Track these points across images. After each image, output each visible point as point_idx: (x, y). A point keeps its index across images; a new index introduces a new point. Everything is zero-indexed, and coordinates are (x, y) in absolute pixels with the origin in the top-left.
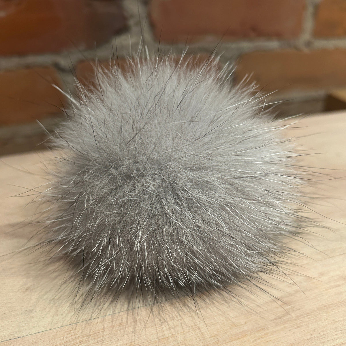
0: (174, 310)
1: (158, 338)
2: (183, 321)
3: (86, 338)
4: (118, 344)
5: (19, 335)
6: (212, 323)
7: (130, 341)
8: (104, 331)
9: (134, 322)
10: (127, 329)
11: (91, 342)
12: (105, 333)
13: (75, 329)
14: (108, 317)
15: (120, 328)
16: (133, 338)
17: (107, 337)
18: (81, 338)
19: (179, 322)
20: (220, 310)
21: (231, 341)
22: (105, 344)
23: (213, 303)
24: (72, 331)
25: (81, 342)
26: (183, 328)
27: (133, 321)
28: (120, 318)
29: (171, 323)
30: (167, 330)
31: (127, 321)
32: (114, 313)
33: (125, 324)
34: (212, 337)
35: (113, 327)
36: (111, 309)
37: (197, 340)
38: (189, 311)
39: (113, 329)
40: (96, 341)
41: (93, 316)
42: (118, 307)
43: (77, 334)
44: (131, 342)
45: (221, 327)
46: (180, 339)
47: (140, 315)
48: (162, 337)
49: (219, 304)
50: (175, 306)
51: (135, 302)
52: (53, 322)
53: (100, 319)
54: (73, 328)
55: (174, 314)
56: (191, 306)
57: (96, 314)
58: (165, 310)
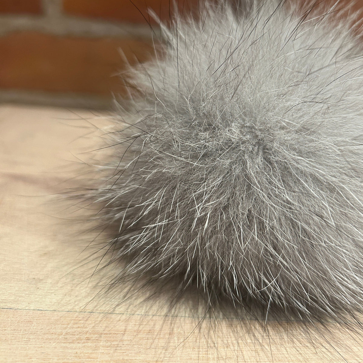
0: (231, 334)
2: (241, 353)
3: (96, 336)
4: (138, 358)
5: (13, 306)
7: (155, 359)
8: (123, 334)
9: (170, 334)
10: (156, 341)
11: (101, 344)
12: (125, 338)
13: (87, 320)
14: (137, 317)
15: (147, 336)
16: (162, 356)
17: (125, 343)
18: (90, 334)
19: (234, 354)
20: (301, 354)
22: (120, 353)
23: (293, 342)
24: (82, 322)
25: (88, 339)
27: (169, 332)
28: (152, 323)
29: (223, 352)
30: (213, 359)
31: (161, 330)
32: (146, 314)
33: (156, 334)
35: (138, 332)
36: (144, 308)
38: (253, 342)
39: (137, 335)
40: (109, 344)
41: (117, 309)
42: (155, 308)
43: (86, 328)
47: (182, 327)
49: (301, 345)
50: (235, 330)
51: (180, 308)
52: (62, 302)
53: (124, 317)
54: (83, 318)
55: (230, 339)
56: (258, 336)
57: (121, 309)
58: (218, 331)
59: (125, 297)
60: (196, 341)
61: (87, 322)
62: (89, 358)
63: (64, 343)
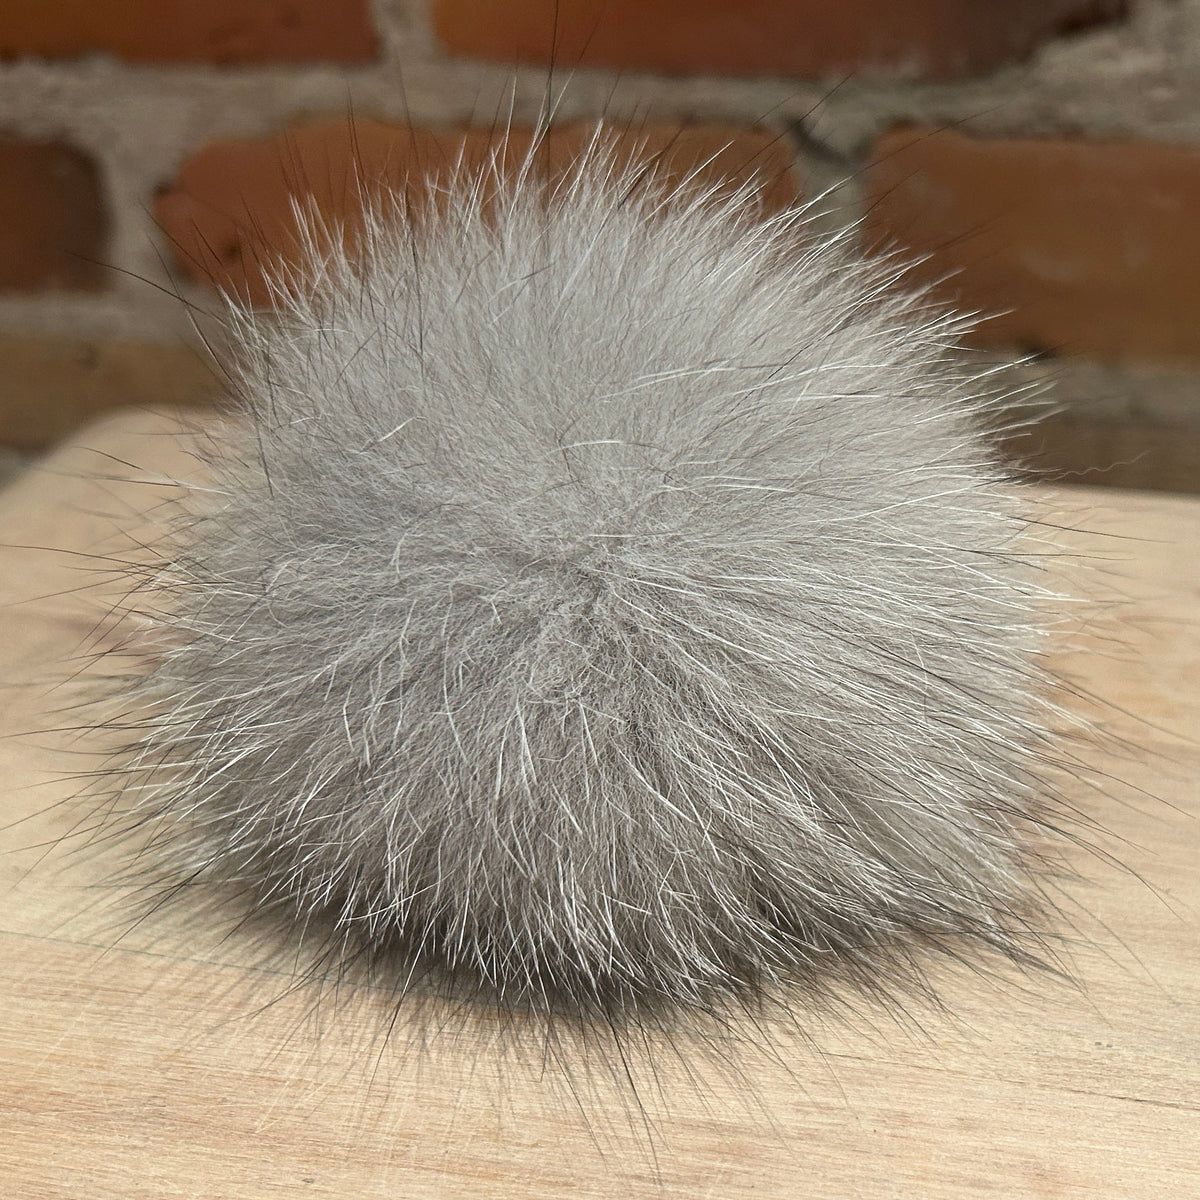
0: (373, 1021)
1: (256, 1070)
2: (366, 1059)
3: (85, 991)
4: (144, 1041)
6: (440, 1099)
7: (178, 1046)
8: (140, 995)
9: (238, 1005)
10: (201, 1015)
11: (87, 1006)
12: (139, 1002)
13: (81, 961)
14: (188, 966)
15: (187, 1004)
16: (195, 1042)
17: (136, 1010)
18: (76, 986)
19: (351, 1059)
20: (501, 1078)
21: (438, 1171)
22: (115, 1026)
23: (504, 1052)
24: (71, 962)
25: (66, 995)
26: (344, 1077)
27: (238, 1000)
28: (213, 980)
29: (327, 1052)
30: (299, 1061)
31: (222, 996)
32: (212, 962)
33: (208, 1001)
34: (401, 1135)
35: (175, 993)
36: (216, 949)
37: (346, 1124)
38: (412, 1041)
39: (169, 998)
40: (103, 1008)
41: (154, 946)
42: (238, 951)
43: (73, 974)
44: (178, 1050)
45: (452, 1122)
46: (307, 1100)
48: (267, 1075)
49: (516, 1061)
52: (50, 921)
53: (162, 962)
54: (77, 955)
55: (361, 1030)
56: (431, 1031)
57: (166, 946)
58: (348, 1011)
59: (186, 922)
60: (285, 1024)
61: (82, 964)
62: (50, 1028)
63: (17, 996)
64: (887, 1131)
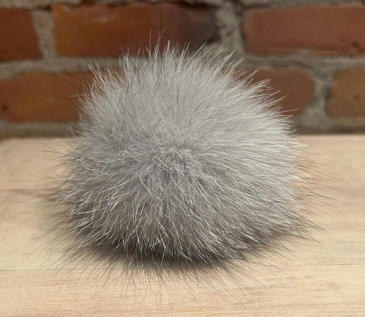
0: (147, 277)
1: (121, 295)
2: (149, 287)
3: (62, 282)
4: (85, 292)
5: (13, 269)
6: (175, 293)
7: (96, 292)
8: (78, 280)
9: (107, 278)
10: (98, 283)
11: (64, 286)
12: (79, 282)
13: (57, 274)
14: (88, 271)
15: (93, 280)
16: (100, 290)
18: (58, 281)
19: (145, 287)
20: (188, 285)
21: (184, 312)
22: (75, 290)
23: (185, 279)
24: (54, 275)
25: (56, 284)
26: (146, 292)
27: (107, 277)
28: (97, 273)
29: (138, 286)
30: (132, 290)
31: (102, 277)
32: (95, 268)
33: (98, 279)
34: (169, 304)
35: (88, 278)
36: (94, 265)
37: (153, 304)
38: (159, 280)
39: (87, 280)
40: (69, 285)
41: (76, 267)
42: (101, 265)
43: (56, 278)
44: (96, 293)
45: (181, 299)
46: (139, 299)
47: (116, 275)
48: (125, 295)
49: (190, 280)
50: (150, 274)
51: (116, 264)
52: (43, 265)
53: (80, 271)
54: (55, 273)
55: (145, 279)
56: (163, 277)
57: (80, 267)
58: (138, 275)
59: (82, 260)
60: (123, 282)
61: (57, 275)
62: (56, 293)
63: (42, 286)
64: (291, 282)
